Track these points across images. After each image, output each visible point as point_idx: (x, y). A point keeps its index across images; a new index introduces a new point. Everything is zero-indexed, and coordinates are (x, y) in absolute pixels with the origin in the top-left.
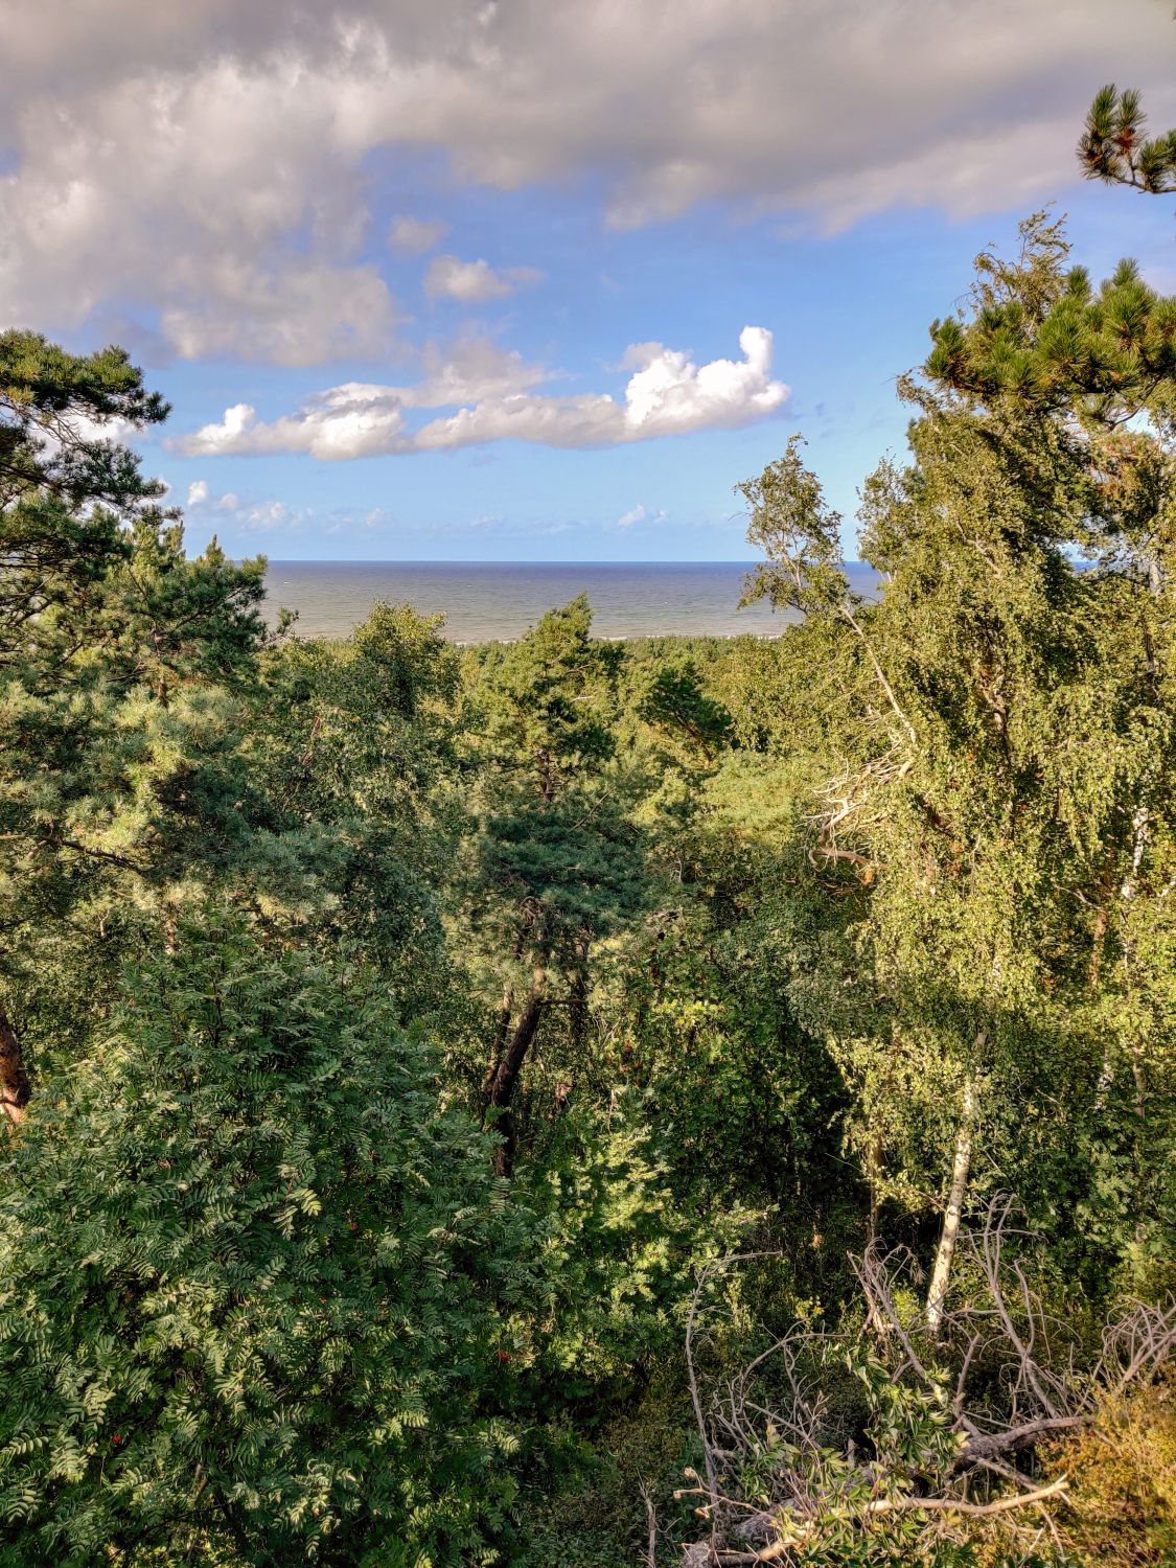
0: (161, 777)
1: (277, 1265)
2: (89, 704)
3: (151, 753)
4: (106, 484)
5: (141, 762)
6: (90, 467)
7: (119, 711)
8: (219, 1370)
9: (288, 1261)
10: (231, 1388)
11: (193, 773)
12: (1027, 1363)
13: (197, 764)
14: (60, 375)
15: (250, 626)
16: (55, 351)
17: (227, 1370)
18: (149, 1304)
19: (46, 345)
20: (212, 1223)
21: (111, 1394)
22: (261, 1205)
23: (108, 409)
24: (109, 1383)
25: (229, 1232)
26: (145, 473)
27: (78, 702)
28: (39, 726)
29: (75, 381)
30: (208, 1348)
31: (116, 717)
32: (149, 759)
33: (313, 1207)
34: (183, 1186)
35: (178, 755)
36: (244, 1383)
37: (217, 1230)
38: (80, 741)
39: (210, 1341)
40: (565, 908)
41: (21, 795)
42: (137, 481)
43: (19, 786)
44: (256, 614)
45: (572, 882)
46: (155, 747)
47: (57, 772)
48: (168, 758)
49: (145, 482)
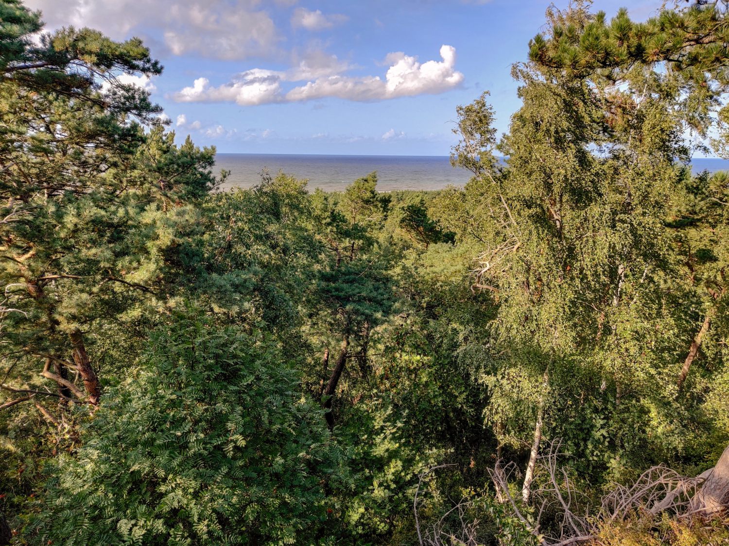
0: (164, 247)
1: (224, 470)
2: (127, 213)
3: (158, 235)
4: (133, 106)
5: (154, 240)
6: (125, 98)
7: (142, 216)
8: (196, 519)
9: (229, 469)
10: (202, 528)
11: (179, 245)
12: (568, 513)
13: (181, 241)
14: (110, 50)
15: (206, 178)
16: (107, 40)
17: (200, 520)
18: (163, 488)
19: (103, 37)
20: (193, 451)
21: (144, 532)
22: (216, 442)
23: (133, 67)
24: (143, 526)
25: (201, 455)
26: (153, 101)
27: (121, 212)
28: (101, 222)
29: (117, 53)
30: (191, 509)
31: (140, 219)
32: (157, 239)
33: (242, 443)
34: (179, 434)
35: (171, 237)
36: (208, 526)
37: (195, 454)
38: (123, 230)
39: (192, 505)
40: (356, 312)
41: (95, 255)
42: (148, 105)
43: (94, 251)
44: (210, 172)
45: (360, 301)
46: (160, 232)
47: (112, 245)
48: (166, 238)
49: (153, 105)
